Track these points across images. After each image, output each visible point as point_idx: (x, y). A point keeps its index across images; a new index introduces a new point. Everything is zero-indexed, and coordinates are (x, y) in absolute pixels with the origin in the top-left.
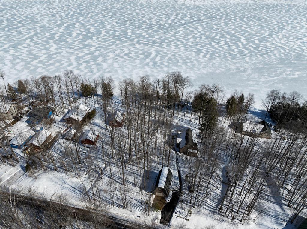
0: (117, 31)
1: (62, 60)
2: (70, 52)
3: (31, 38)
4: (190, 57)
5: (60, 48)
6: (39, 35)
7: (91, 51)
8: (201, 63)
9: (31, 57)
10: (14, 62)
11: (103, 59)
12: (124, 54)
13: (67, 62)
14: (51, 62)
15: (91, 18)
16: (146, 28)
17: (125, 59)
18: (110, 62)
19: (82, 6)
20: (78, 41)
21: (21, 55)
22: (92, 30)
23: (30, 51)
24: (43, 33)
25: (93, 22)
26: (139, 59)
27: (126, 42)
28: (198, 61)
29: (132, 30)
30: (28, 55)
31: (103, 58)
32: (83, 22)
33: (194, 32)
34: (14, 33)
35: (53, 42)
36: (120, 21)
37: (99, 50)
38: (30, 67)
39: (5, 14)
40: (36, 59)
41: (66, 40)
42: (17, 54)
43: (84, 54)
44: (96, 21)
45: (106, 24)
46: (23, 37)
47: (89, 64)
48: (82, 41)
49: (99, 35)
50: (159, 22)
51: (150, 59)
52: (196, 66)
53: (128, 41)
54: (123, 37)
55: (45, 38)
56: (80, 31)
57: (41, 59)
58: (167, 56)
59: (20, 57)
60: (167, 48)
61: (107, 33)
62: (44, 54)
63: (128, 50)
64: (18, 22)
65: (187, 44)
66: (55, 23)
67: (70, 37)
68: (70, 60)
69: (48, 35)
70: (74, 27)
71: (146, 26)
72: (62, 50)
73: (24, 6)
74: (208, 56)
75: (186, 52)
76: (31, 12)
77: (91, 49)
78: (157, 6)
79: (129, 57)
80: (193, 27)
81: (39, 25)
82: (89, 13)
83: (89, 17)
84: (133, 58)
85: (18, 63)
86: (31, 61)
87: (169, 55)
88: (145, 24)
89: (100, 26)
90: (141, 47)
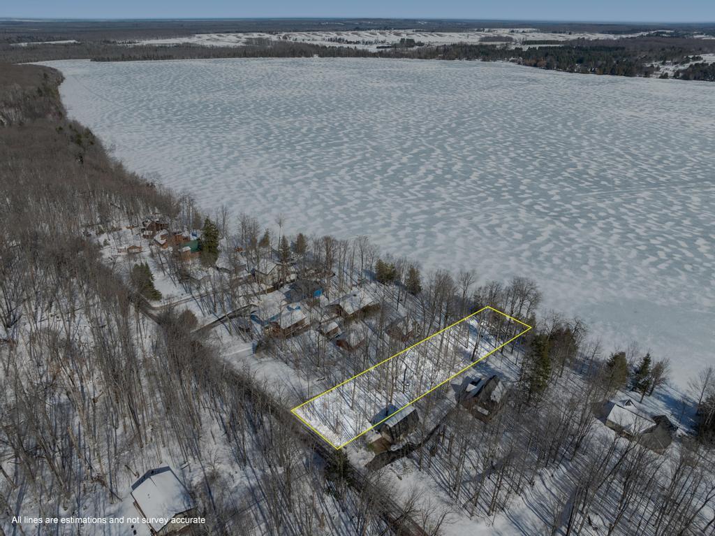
0: (502, 176)
1: (377, 215)
2: (397, 203)
3: (351, 167)
4: (619, 258)
5: (386, 193)
6: (365, 163)
7: (433, 207)
8: (636, 276)
9: (336, 198)
10: (310, 203)
11: (445, 227)
12: (487, 225)
13: (383, 219)
14: (361, 213)
15: (469, 142)
16: (566, 180)
18: (452, 234)
19: (466, 116)
20: (419, 186)
21: (322, 193)
22: (458, 167)
23: (338, 189)
24: (372, 161)
25: (468, 151)
26: (508, 241)
27: (507, 202)
28: (630, 271)
29: (533, 180)
30: (334, 194)
31: (444, 224)
32: (449, 149)
33: (672, 204)
34: (331, 153)
35: (381, 179)
36: (522, 157)
37: (447, 209)
38: (326, 215)
39: (334, 117)
40: (341, 205)
41: (402, 179)
42: (319, 190)
43: (418, 210)
44: (474, 152)
45: (490, 158)
46: (340, 162)
47: (417, 231)
48: (430, 186)
49: (464, 180)
50: (604, 170)
51: (531, 245)
52: (618, 281)
53: (511, 201)
54: (507, 191)
55: (372, 170)
56: (435, 166)
57: (349, 204)
58: (569, 246)
59: (321, 196)
60: (583, 230)
61: (482, 178)
62: (357, 198)
63: (500, 219)
64: (345, 134)
65: (634, 230)
66: (401, 144)
67: (412, 176)
68: (390, 217)
69: (379, 165)
70: (428, 158)
71: (569, 175)
72: (387, 196)
73: (367, 105)
75: (617, 247)
76: (373, 118)
77: (434, 203)
79: (493, 233)
80: (681, 194)
81: (374, 144)
82: (470, 132)
83: (466, 141)
84: (499, 236)
85: (314, 205)
86: (333, 206)
87: (575, 246)
88: (571, 170)
89: (476, 163)
90: (528, 218)
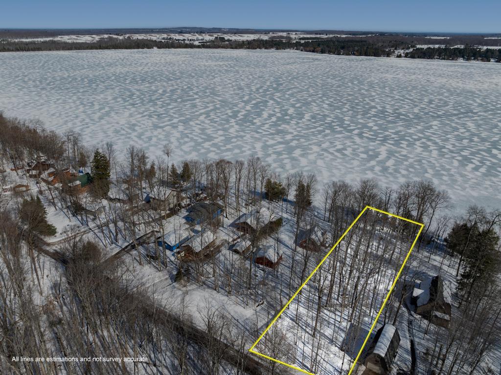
0: (327, 116)
1: (243, 147)
2: (255, 137)
3: (207, 114)
4: (448, 167)
5: (243, 131)
6: (218, 111)
7: (286, 139)
8: (470, 179)
9: (203, 137)
10: (182, 141)
11: (302, 152)
12: (335, 149)
13: (249, 149)
14: (228, 146)
15: (292, 95)
16: (375, 116)
17: (336, 156)
18: (312, 157)
19: (281, 80)
20: (268, 125)
21: (191, 133)
22: (291, 111)
23: (203, 130)
24: (223, 110)
25: (294, 101)
26: (358, 160)
27: (340, 132)
28: (462, 176)
29: (351, 117)
30: (200, 134)
31: (301, 151)
32: (279, 100)
33: (458, 129)
34: (187, 106)
35: (235, 122)
36: (335, 103)
37: (298, 140)
38: (200, 150)
39: (181, 83)
40: (210, 141)
41: (252, 121)
42: (186, 132)
43: (276, 142)
44: (298, 101)
45: (312, 105)
46: (197, 111)
47: (281, 157)
48: (275, 124)
49: (301, 119)
50: (397, 109)
51: (377, 162)
52: (459, 183)
53: (343, 132)
54: (337, 125)
55: (225, 116)
56: (274, 111)
57: (216, 141)
58: (407, 160)
59: (190, 136)
60: (408, 148)
61: (313, 117)
62: (221, 136)
63: (342, 145)
64: (195, 93)
65: (445, 147)
66: (241, 98)
67: (259, 118)
68: (255, 148)
69: (229, 112)
70: (266, 106)
71: (375, 113)
72: (245, 133)
73: (205, 75)
74: (483, 170)
75: (441, 159)
76: (212, 83)
77: (286, 136)
78: (397, 86)
79: (343, 155)
80: (458, 121)
81: (220, 99)
82: (289, 89)
83: (289, 95)
84: (349, 156)
85: (186, 142)
86: (203, 143)
87: (411, 160)
88: (374, 110)
89: (304, 108)
90: (363, 143)
